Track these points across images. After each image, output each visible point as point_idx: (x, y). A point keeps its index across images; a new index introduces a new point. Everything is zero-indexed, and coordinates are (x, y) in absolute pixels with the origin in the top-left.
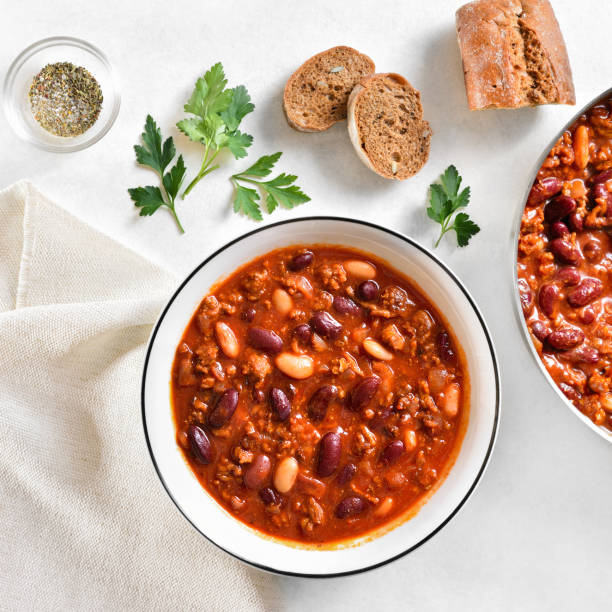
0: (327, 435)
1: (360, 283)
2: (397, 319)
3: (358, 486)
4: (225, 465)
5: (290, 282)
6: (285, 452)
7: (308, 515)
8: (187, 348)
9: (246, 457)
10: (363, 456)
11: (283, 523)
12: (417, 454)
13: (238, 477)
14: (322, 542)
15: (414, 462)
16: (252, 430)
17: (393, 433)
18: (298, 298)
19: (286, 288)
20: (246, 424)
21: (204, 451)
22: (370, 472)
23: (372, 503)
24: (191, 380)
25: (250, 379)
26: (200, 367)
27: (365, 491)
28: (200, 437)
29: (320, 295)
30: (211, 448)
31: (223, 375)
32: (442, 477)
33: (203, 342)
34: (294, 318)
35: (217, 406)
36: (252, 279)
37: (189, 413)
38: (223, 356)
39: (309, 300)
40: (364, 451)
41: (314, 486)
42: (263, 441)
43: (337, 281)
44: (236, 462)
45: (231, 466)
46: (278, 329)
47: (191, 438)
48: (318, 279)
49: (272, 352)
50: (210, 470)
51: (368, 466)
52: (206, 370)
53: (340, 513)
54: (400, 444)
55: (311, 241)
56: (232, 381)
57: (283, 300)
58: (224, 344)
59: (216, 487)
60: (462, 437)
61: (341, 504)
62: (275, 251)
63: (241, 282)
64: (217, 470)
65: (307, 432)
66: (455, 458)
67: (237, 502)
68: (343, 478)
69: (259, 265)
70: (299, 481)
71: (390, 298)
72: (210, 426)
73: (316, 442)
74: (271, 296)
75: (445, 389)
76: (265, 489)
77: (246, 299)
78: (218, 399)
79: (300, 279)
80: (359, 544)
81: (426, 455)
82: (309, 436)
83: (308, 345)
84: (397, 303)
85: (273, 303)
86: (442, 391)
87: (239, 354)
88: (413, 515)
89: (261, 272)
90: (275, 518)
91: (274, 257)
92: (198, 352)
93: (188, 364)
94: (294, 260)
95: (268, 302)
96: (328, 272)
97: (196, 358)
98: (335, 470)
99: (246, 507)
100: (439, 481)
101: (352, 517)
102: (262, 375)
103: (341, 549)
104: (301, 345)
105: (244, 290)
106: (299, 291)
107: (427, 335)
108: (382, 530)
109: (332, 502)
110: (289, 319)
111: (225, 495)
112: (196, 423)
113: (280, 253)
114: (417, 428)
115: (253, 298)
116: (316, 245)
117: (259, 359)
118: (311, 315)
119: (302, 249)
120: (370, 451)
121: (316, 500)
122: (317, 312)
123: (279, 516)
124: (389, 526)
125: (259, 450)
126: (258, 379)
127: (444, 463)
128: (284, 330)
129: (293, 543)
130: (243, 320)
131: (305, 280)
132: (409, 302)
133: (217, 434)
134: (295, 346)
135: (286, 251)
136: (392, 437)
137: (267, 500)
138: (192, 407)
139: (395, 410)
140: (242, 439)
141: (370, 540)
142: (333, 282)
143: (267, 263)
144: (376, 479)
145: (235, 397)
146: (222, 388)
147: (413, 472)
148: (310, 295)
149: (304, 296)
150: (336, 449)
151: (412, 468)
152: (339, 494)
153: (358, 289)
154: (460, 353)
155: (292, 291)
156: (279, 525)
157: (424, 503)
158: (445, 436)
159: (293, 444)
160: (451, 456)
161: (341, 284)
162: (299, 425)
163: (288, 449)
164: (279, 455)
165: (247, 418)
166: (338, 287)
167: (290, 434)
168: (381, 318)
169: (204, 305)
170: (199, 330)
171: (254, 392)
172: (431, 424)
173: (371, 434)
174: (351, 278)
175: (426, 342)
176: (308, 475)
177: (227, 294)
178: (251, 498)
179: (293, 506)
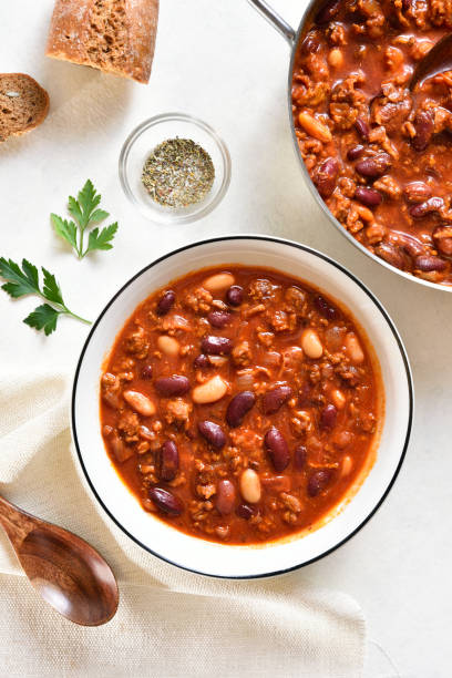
0: (267, 435)
1: (224, 294)
2: (274, 306)
3: (316, 462)
4: (195, 506)
5: (166, 325)
6: (240, 469)
7: (287, 509)
8: (109, 429)
9: (209, 490)
10: (305, 435)
11: (270, 527)
12: (349, 407)
13: (213, 509)
14: (311, 524)
15: (350, 415)
16: (202, 466)
17: (321, 402)
18: (180, 335)
19: (165, 333)
20: (195, 463)
21: (172, 506)
22: (319, 444)
23: (334, 469)
24: (128, 453)
25: (178, 425)
26: (129, 439)
27: (323, 463)
28: (161, 495)
29: (196, 323)
30: (176, 499)
31: (152, 434)
32: (379, 416)
33: (120, 417)
34: (186, 355)
35: (162, 462)
36: (132, 341)
37: (142, 481)
38: (144, 418)
39: (191, 333)
40: (304, 431)
41: (279, 483)
42: (216, 471)
43: (205, 303)
44: (203, 499)
45: (200, 505)
46: (178, 371)
47: (155, 500)
48: (188, 310)
49: (184, 392)
50: (186, 517)
51: (314, 441)
52: (135, 438)
53: (312, 492)
54: (331, 407)
55: (165, 282)
56: (163, 433)
57: (169, 344)
58: (139, 408)
59: (198, 528)
60: (380, 376)
61: (310, 485)
62: (139, 307)
63: (124, 349)
64: (190, 515)
65: (248, 439)
66: (383, 396)
67: (222, 531)
68: (299, 462)
69: (131, 326)
70: (266, 488)
71: (257, 294)
72: (165, 481)
73: (261, 444)
74: (156, 346)
75: (344, 342)
76: (240, 508)
77: (137, 360)
78: (159, 456)
79: (173, 319)
80: (342, 510)
81: (356, 405)
82: (252, 442)
83: (209, 368)
84: (265, 294)
85: (161, 351)
86: (343, 345)
87: (157, 410)
88: (374, 460)
89: (137, 331)
90: (260, 526)
91: (141, 312)
92: (120, 427)
93: (117, 441)
94: (159, 305)
95: (157, 353)
96: (193, 300)
97: (122, 433)
98: (289, 460)
99: (231, 530)
100: (379, 422)
101: (324, 491)
102: (186, 416)
103: (329, 521)
104: (204, 374)
105: (131, 354)
106: (178, 329)
107: (305, 307)
108: (354, 487)
109: (300, 487)
110: (182, 357)
111: (208, 531)
112: (152, 486)
113: (144, 305)
114: (339, 384)
115: (142, 356)
116: (171, 283)
117: (175, 404)
118: (200, 344)
119: (160, 292)
120: (309, 429)
121: (287, 493)
122: (203, 339)
123: (263, 523)
124: (358, 481)
125: (217, 479)
126: (184, 422)
127: (376, 405)
128: (183, 369)
129: (287, 538)
130: (145, 379)
131: (177, 317)
132: (275, 287)
133: (174, 485)
134: (200, 377)
135: (149, 302)
136: (322, 404)
137: (247, 516)
138: (142, 475)
139: (311, 384)
140: (198, 478)
141: (349, 501)
142: (203, 306)
143: (138, 321)
144: (327, 447)
145: (173, 446)
146: (157, 445)
147: (354, 425)
148: (189, 328)
149: (184, 331)
150: (280, 443)
151: (351, 422)
152: (303, 477)
153: (227, 299)
154: (341, 307)
155: (172, 333)
156: (268, 530)
157: (377, 447)
158: (364, 382)
159: (242, 457)
160: (379, 394)
161: (210, 304)
162: (239, 437)
163: (241, 465)
164: (236, 474)
165: (192, 458)
166: (208, 308)
167: (235, 450)
168: (258, 313)
169: (104, 385)
170: (112, 408)
171: (187, 433)
172: (348, 375)
173: (302, 413)
174: (216, 294)
175: (308, 312)
176: (270, 476)
177: (119, 365)
178: (232, 522)
179: (271, 508)
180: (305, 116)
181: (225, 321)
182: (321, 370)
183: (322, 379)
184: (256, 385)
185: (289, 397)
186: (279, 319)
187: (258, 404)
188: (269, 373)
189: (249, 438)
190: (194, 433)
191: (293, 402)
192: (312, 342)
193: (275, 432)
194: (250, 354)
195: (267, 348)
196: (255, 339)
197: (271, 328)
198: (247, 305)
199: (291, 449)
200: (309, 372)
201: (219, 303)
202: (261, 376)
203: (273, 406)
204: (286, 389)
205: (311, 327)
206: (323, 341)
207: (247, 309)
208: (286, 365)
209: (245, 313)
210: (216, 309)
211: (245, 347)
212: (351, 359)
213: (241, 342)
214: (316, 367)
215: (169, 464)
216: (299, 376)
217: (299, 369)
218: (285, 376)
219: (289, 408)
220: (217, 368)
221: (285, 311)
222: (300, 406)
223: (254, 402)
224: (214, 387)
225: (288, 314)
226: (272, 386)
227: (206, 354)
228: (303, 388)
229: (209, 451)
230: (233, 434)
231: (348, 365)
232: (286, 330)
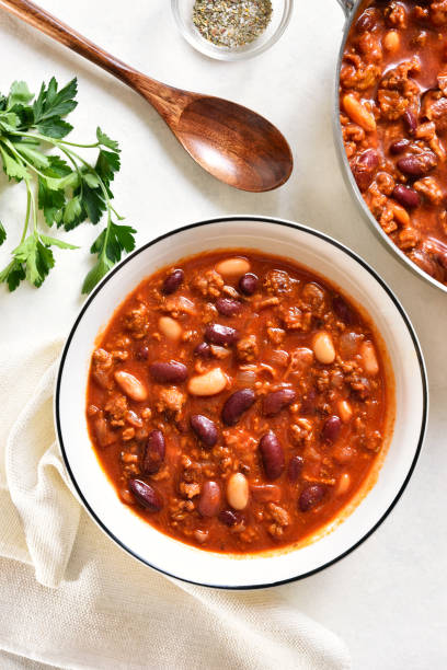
0: (263, 439)
1: (237, 280)
2: (288, 301)
3: (311, 475)
4: (177, 504)
5: (170, 306)
6: (229, 471)
7: (273, 521)
8: (95, 409)
9: (193, 490)
10: (304, 445)
11: (253, 538)
12: (354, 421)
13: (193, 510)
14: (296, 540)
15: (355, 430)
16: (189, 463)
17: (326, 411)
18: (183, 319)
19: (168, 314)
20: (181, 459)
21: (152, 500)
22: (317, 456)
23: (330, 486)
24: (111, 438)
25: (168, 415)
26: (114, 422)
27: (318, 476)
28: (141, 488)
29: (202, 308)
30: (156, 494)
31: (140, 420)
32: (386, 435)
33: (108, 398)
34: (187, 341)
35: (146, 453)
36: (131, 318)
37: (122, 470)
38: (133, 403)
39: (196, 318)
40: (303, 440)
41: (268, 492)
42: (203, 469)
43: (215, 287)
44: (185, 497)
45: (182, 504)
46: (176, 357)
47: (134, 492)
48: (195, 293)
49: (180, 380)
50: (164, 515)
51: (312, 452)
52: (122, 423)
53: (303, 507)
54: (335, 419)
55: (175, 259)
56: (151, 422)
57: (170, 327)
58: (129, 391)
59: (175, 528)
60: (393, 392)
61: (301, 498)
62: (143, 283)
63: (122, 324)
64: (170, 513)
66: (393, 414)
67: (201, 534)
68: (294, 472)
69: (133, 302)
70: (253, 493)
71: (273, 284)
72: (146, 474)
73: (255, 447)
74: (156, 327)
75: (359, 351)
76: (223, 513)
77: (134, 340)
78: (144, 446)
79: (179, 300)
80: (332, 530)
81: (363, 420)
82: (247, 444)
83: (210, 359)
84: (281, 287)
85: (162, 333)
86: (357, 353)
87: (148, 396)
88: (374, 482)
89: (138, 307)
90: (243, 535)
91: (145, 288)
92: (107, 409)
93: (102, 424)
94: (165, 283)
95: (157, 335)
96: (203, 282)
97: (108, 416)
98: (283, 469)
99: (211, 536)
100: (386, 441)
101: (316, 507)
102: (178, 407)
103: (317, 540)
104: (204, 364)
105: (128, 332)
106: (182, 312)
107: (322, 307)
108: (349, 507)
109: (292, 500)
110: (182, 343)
111: (186, 533)
112: (133, 476)
113: (149, 282)
114: (347, 396)
115: (140, 336)
116: (181, 260)
117: (169, 392)
118: (204, 331)
119: (169, 269)
120: (309, 438)
121: (276, 503)
122: (208, 326)
123: (247, 533)
124: (354, 501)
125: (203, 479)
126: (176, 412)
127: (384, 421)
128: (182, 355)
129: (269, 553)
130: (140, 361)
131: (183, 299)
132: (293, 280)
133: (157, 478)
134: (199, 367)
135: (154, 278)
136: (326, 414)
137: (229, 522)
138: (124, 463)
139: (318, 391)
140: (183, 475)
141: (341, 522)
142: (212, 290)
143: (140, 297)
144: (325, 461)
145: (161, 437)
146: (144, 434)
147: (357, 441)
148: (194, 312)
149: (189, 315)
150: (276, 449)
151: (355, 437)
152: (295, 489)
153: (239, 287)
154: (362, 312)
155: (175, 315)
156: (250, 541)
157: (379, 468)
158: (375, 396)
159: (233, 460)
160: (389, 413)
161: (220, 289)
162: (233, 436)
163: (230, 467)
164: (224, 476)
165: (179, 453)
166: (218, 293)
167: (227, 450)
168: (271, 306)
169: (95, 361)
170: (100, 387)
171: (178, 426)
172: (359, 386)
173: (303, 421)
174: (228, 279)
175: (324, 313)
176: (259, 484)
177: (113, 342)
178: (213, 527)
179: (256, 518)
180: (350, 99)
181: (234, 310)
182: (330, 377)
183: (330, 386)
184: (258, 384)
185: (292, 402)
186: (293, 315)
187: (257, 405)
188: (274, 373)
189: (243, 440)
190: (185, 426)
191: (296, 407)
192: (325, 346)
193: (271, 436)
194: (256, 349)
195: (275, 345)
196: (263, 334)
197: (282, 324)
198: (259, 296)
199: (287, 458)
200: (317, 378)
201: (230, 290)
202: (265, 375)
203: (274, 409)
204: (289, 392)
205: (325, 329)
206: (336, 346)
207: (259, 300)
208: (294, 366)
209: (257, 304)
210: (227, 295)
211: (252, 340)
212: (364, 370)
213: (248, 336)
214: (326, 373)
215: (154, 455)
216: (306, 381)
217: (306, 374)
218: (291, 378)
219: (291, 414)
220: (219, 359)
221: (300, 308)
222: (304, 412)
223: (254, 401)
224: (213, 380)
225: (304, 311)
226: (276, 387)
227: (209, 342)
228: (308, 394)
229: (199, 448)
230: (226, 433)
231: (361, 375)
232: (299, 329)
